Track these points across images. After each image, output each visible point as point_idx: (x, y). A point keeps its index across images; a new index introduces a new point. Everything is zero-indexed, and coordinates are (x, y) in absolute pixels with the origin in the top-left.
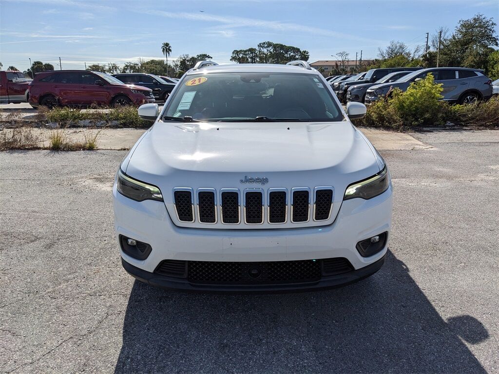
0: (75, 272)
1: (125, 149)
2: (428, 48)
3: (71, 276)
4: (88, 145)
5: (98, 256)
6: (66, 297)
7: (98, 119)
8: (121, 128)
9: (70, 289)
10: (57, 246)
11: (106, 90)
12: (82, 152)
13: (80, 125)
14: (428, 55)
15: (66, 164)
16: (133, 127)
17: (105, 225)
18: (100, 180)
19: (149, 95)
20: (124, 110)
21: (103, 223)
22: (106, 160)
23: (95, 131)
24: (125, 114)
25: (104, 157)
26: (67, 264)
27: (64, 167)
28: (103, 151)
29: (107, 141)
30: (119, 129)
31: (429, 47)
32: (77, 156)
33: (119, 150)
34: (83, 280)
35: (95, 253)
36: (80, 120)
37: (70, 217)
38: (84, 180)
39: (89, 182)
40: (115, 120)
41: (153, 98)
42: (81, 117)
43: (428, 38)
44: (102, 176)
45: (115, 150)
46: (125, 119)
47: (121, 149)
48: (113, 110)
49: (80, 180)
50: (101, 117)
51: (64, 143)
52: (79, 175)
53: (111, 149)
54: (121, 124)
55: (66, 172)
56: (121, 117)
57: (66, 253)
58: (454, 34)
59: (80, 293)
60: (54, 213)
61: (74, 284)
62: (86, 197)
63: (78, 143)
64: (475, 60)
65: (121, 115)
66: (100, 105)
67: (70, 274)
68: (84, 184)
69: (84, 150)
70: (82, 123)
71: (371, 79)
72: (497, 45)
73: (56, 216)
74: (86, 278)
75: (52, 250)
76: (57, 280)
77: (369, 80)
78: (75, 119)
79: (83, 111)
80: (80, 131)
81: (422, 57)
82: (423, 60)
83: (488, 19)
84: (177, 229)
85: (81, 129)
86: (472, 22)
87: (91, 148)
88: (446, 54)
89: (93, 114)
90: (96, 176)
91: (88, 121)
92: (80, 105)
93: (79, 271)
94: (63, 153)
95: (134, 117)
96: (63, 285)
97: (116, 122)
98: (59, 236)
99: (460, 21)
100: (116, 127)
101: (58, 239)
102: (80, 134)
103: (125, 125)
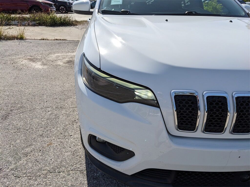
0: (31, 145)
1: (43, 39)
3: (28, 150)
4: (19, 36)
5: (47, 127)
6: (28, 175)
7: (23, 20)
8: (37, 26)
9: (30, 165)
10: (11, 117)
11: (25, 3)
12: (16, 40)
13: (11, 24)
15: (7, 49)
16: (45, 26)
17: (45, 97)
18: (33, 60)
19: (52, 6)
20: (38, 15)
21: (43, 95)
22: (33, 46)
23: (22, 28)
24: (39, 17)
25: (31, 44)
26: (22, 135)
27: (6, 51)
28: (30, 40)
29: (31, 34)
30: (36, 27)
32: (13, 44)
33: (40, 40)
34: (40, 154)
35: (43, 123)
36: (12, 21)
37: (17, 90)
38: (21, 60)
39: (25, 62)
40: (33, 21)
41: (54, 8)
42: (12, 19)
44: (33, 58)
45: (37, 39)
46: (39, 21)
47: (41, 39)
48: (31, 15)
49: (19, 60)
50: (24, 19)
51: (4, 34)
52: (17, 57)
53: (35, 39)
54: (37, 23)
55: (8, 54)
56: (37, 19)
57: (20, 124)
59: (40, 169)
60: (4, 87)
61: (33, 158)
62: (25, 73)
63: (13, 35)
65: (37, 18)
66: (23, 12)
67: (27, 147)
68: (22, 63)
69: (17, 39)
70: (13, 22)
73: (6, 88)
74: (42, 151)
75: (8, 121)
76: (17, 154)
78: (8, 20)
79: (13, 16)
80: (13, 28)
84: (171, 137)
85: (13, 27)
87: (21, 38)
89: (19, 18)
90: (29, 57)
91: (16, 22)
92: (11, 12)
93: (34, 143)
94: (4, 41)
95: (45, 19)
96: (23, 161)
97: (34, 22)
98: (11, 107)
100: (34, 25)
101: (11, 111)
102: (12, 29)
103: (40, 24)
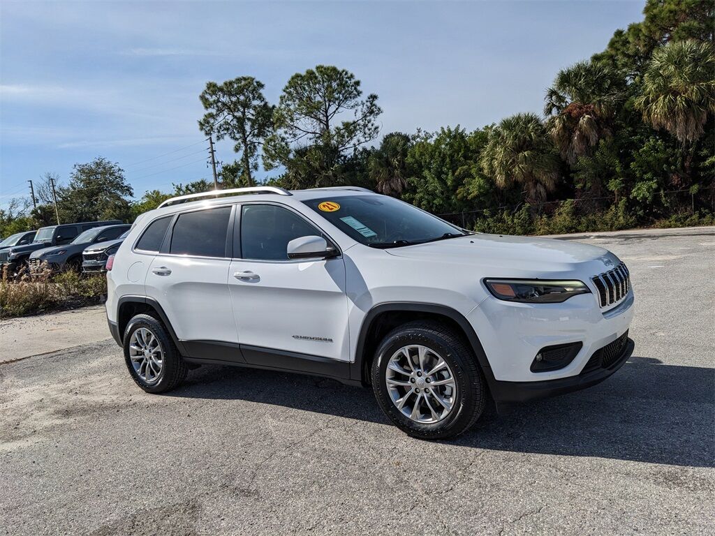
2: (35, 201)
14: (39, 211)
31: (37, 200)
43: (32, 187)
58: (72, 181)
64: (114, 214)
71: (53, 240)
72: (131, 195)
77: (50, 241)
81: (32, 214)
82: (34, 217)
83: (112, 164)
86: (93, 167)
88: (68, 208)
99: (75, 166)
